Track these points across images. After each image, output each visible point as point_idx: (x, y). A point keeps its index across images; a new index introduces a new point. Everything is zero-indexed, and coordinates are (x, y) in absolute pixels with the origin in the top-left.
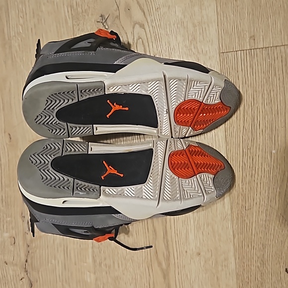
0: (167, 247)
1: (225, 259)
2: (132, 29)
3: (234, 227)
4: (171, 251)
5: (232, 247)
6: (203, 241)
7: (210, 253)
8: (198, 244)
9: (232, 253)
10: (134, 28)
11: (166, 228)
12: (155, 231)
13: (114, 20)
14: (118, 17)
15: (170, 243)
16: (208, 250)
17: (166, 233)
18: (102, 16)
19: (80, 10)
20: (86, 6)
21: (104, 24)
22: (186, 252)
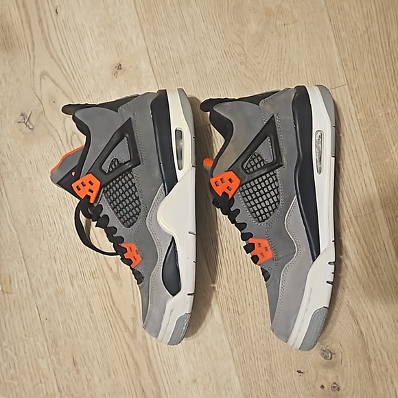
0: (155, 381)
1: (227, 381)
2: (62, 124)
3: (230, 339)
4: (161, 385)
5: (232, 364)
6: (197, 364)
7: (208, 377)
8: (192, 368)
9: (233, 371)
10: (64, 123)
11: (149, 357)
12: (136, 364)
13: (39, 118)
14: (43, 113)
15: (157, 375)
16: (205, 373)
17: (150, 364)
18: (22, 115)
21: (28, 124)
22: (179, 382)
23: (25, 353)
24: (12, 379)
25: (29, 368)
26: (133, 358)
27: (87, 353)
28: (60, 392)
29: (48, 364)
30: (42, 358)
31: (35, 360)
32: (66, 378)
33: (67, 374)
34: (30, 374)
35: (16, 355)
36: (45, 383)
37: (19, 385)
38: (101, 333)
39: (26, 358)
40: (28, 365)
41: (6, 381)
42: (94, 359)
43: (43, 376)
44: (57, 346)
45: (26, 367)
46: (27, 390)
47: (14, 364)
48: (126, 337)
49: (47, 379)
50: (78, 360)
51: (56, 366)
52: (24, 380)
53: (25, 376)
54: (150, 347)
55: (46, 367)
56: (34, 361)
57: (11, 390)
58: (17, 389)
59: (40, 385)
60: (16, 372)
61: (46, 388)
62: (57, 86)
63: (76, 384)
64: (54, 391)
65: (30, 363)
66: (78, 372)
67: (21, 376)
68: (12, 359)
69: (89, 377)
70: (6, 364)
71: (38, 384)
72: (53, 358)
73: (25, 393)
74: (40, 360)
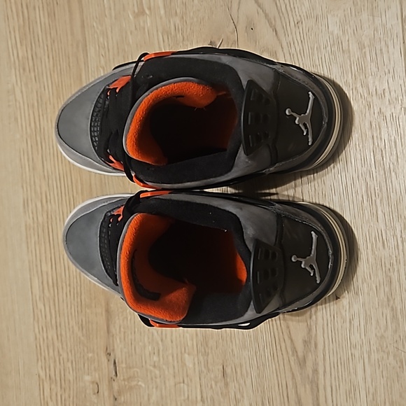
11: (318, 399)
19: (179, 36)
20: (189, 30)
23: (172, 342)
24: (154, 366)
25: (173, 361)
26: (297, 392)
27: (241, 366)
28: (202, 400)
29: (194, 364)
30: (189, 354)
31: (181, 353)
32: (212, 387)
33: (213, 383)
34: (174, 367)
35: (162, 340)
36: (188, 385)
37: (160, 376)
38: (261, 348)
39: (172, 348)
40: (173, 357)
41: (148, 366)
42: (247, 376)
43: (187, 376)
44: (207, 346)
45: (170, 358)
46: (167, 385)
47: (159, 350)
48: (292, 363)
49: (191, 380)
50: (228, 370)
51: (203, 369)
52: (166, 372)
53: (168, 368)
54: (321, 387)
55: (191, 366)
56: (179, 354)
57: (152, 379)
58: (158, 380)
59: (182, 385)
60: (159, 360)
61: (188, 391)
62: (259, 6)
63: (222, 400)
64: (196, 398)
65: (175, 355)
66: (226, 385)
67: (164, 367)
68: (158, 344)
69: (238, 396)
70: (150, 348)
71: (180, 383)
72: (201, 358)
73: (165, 388)
74: (186, 355)
